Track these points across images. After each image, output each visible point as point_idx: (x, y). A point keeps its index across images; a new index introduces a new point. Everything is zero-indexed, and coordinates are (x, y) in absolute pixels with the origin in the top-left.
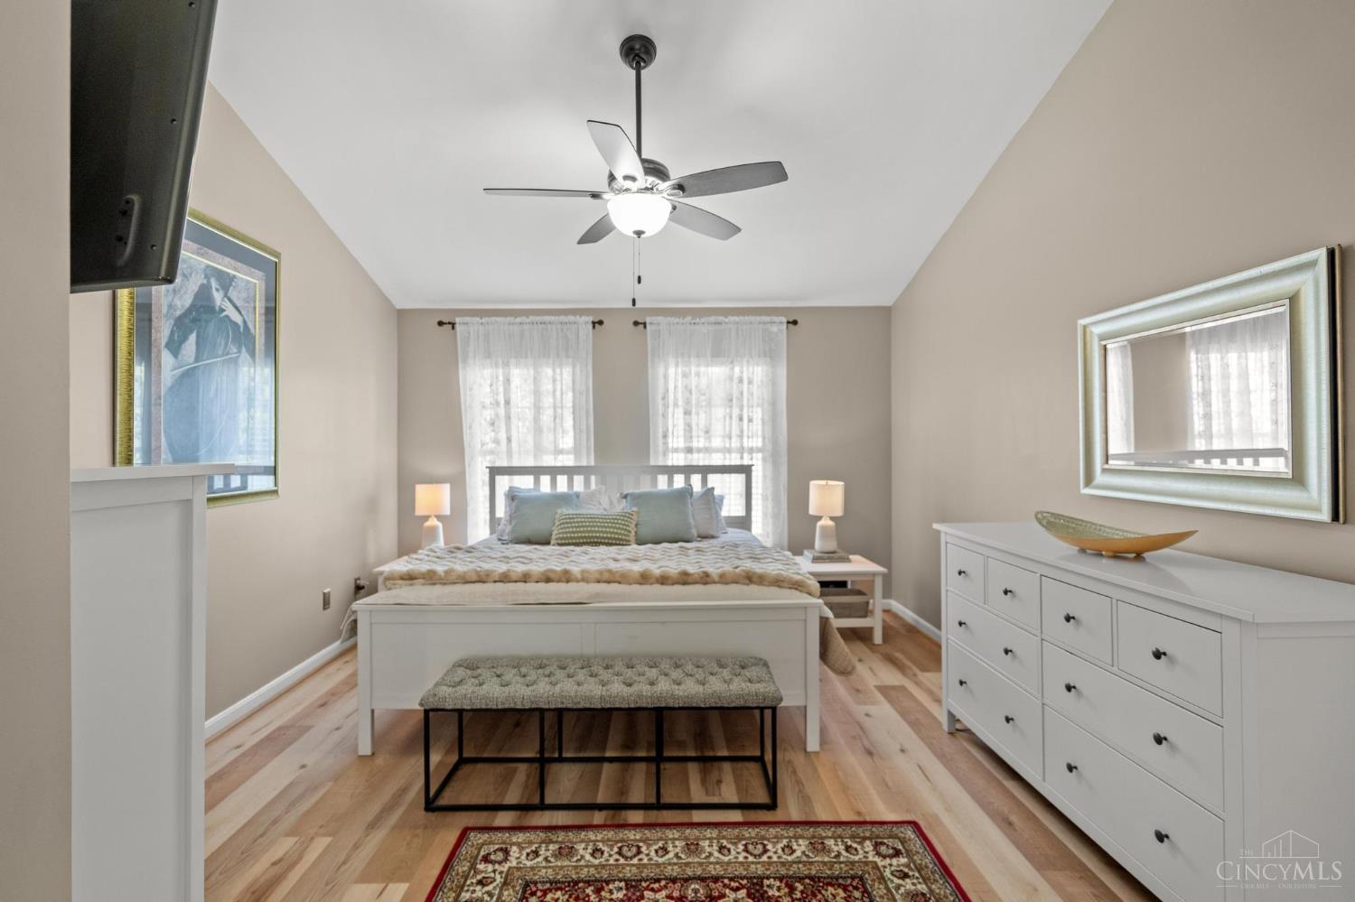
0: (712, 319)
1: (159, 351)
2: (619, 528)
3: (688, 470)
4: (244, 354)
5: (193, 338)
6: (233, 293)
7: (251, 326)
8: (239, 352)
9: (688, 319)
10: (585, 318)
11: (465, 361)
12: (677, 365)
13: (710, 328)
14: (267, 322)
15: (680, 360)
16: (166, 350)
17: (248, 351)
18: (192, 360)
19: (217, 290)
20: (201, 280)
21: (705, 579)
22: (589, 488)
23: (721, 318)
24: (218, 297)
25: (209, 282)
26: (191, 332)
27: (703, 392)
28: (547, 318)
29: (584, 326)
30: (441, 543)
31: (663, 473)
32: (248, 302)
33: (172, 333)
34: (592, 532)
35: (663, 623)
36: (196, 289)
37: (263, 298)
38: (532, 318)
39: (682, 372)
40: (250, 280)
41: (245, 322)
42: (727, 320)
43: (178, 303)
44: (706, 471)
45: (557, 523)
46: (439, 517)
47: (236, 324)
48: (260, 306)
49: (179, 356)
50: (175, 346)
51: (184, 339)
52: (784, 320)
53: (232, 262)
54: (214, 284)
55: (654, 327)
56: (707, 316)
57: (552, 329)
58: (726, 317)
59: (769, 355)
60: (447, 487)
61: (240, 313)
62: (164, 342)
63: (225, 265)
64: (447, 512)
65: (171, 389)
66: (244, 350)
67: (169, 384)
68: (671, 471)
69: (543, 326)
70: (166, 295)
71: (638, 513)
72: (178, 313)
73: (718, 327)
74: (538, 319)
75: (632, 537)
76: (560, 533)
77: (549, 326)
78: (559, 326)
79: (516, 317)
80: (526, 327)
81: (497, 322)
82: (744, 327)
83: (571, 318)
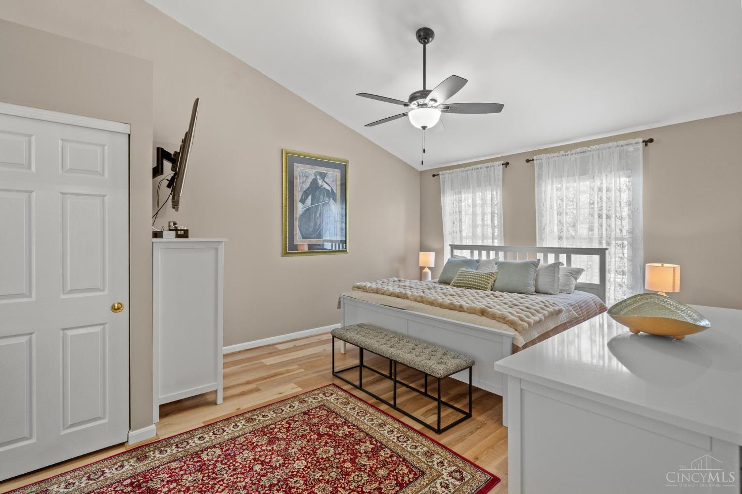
0: (579, 150)
1: (297, 203)
2: (483, 281)
3: (557, 251)
4: (332, 201)
5: (310, 197)
6: (326, 180)
7: (334, 190)
8: (330, 200)
9: (562, 152)
10: (498, 163)
11: (444, 193)
12: (552, 184)
13: (577, 156)
14: (341, 189)
15: (555, 180)
16: (300, 203)
17: (333, 199)
18: (310, 205)
19: (320, 179)
20: (313, 177)
21: (461, 309)
22: (490, 258)
23: (585, 149)
24: (320, 182)
25: (316, 177)
26: (309, 195)
27: (571, 199)
28: (479, 166)
29: (498, 167)
30: (430, 278)
31: (541, 252)
32: (333, 181)
33: (302, 196)
34: (468, 281)
35: (434, 327)
36: (311, 180)
37: (340, 179)
38: (472, 167)
39: (556, 187)
40: (334, 174)
41: (332, 189)
42: (589, 149)
43: (304, 186)
44: (570, 252)
45: (458, 274)
46: (429, 268)
47: (329, 191)
48: (339, 183)
49: (305, 204)
50: (303, 201)
51: (307, 197)
52: (641, 140)
53: (326, 168)
54: (318, 177)
55: (538, 162)
56: (575, 149)
57: (482, 171)
58: (588, 147)
59: (627, 167)
60: (433, 254)
61: (329, 185)
62: (298, 200)
63: (323, 170)
64: (433, 266)
65: (301, 215)
66: (331, 199)
67: (301, 213)
68: (547, 251)
69: (477, 170)
70: (299, 185)
71: (497, 273)
72: (304, 190)
73: (582, 155)
74: (475, 167)
75: (489, 286)
76: (457, 280)
77: (480, 170)
78: (485, 169)
79: (465, 168)
80: (469, 172)
81: (456, 171)
82: (604, 152)
83: (491, 164)
